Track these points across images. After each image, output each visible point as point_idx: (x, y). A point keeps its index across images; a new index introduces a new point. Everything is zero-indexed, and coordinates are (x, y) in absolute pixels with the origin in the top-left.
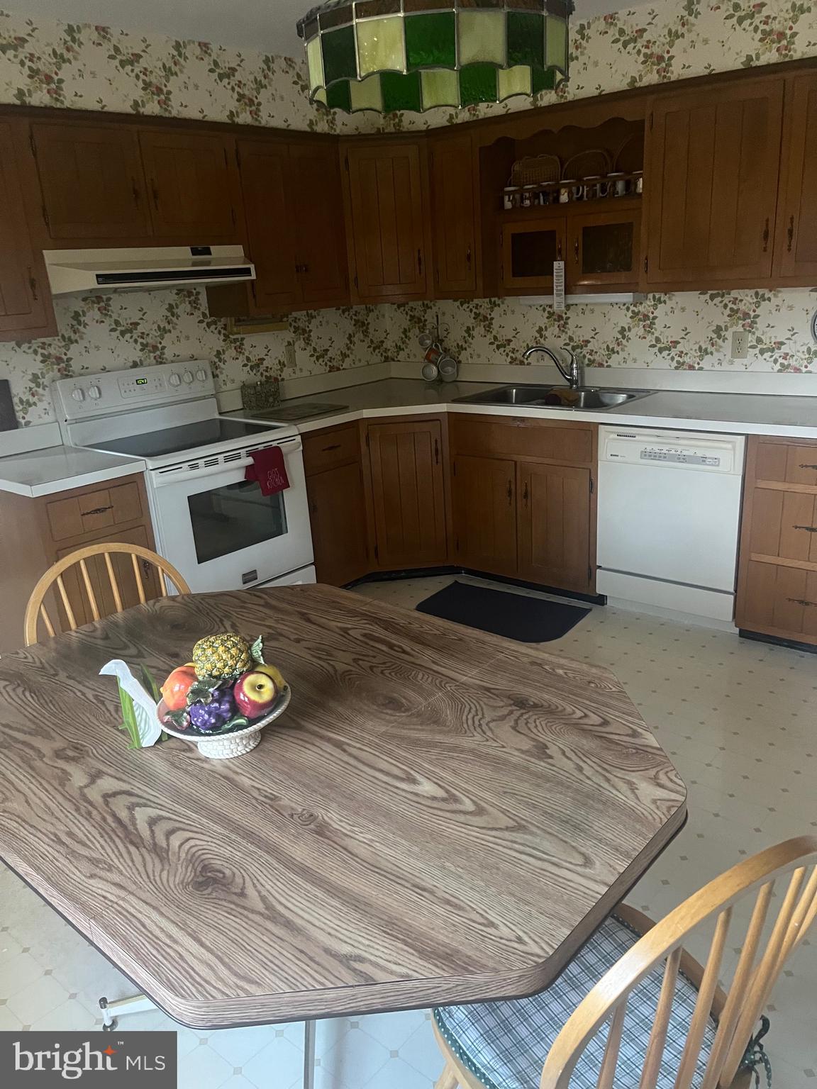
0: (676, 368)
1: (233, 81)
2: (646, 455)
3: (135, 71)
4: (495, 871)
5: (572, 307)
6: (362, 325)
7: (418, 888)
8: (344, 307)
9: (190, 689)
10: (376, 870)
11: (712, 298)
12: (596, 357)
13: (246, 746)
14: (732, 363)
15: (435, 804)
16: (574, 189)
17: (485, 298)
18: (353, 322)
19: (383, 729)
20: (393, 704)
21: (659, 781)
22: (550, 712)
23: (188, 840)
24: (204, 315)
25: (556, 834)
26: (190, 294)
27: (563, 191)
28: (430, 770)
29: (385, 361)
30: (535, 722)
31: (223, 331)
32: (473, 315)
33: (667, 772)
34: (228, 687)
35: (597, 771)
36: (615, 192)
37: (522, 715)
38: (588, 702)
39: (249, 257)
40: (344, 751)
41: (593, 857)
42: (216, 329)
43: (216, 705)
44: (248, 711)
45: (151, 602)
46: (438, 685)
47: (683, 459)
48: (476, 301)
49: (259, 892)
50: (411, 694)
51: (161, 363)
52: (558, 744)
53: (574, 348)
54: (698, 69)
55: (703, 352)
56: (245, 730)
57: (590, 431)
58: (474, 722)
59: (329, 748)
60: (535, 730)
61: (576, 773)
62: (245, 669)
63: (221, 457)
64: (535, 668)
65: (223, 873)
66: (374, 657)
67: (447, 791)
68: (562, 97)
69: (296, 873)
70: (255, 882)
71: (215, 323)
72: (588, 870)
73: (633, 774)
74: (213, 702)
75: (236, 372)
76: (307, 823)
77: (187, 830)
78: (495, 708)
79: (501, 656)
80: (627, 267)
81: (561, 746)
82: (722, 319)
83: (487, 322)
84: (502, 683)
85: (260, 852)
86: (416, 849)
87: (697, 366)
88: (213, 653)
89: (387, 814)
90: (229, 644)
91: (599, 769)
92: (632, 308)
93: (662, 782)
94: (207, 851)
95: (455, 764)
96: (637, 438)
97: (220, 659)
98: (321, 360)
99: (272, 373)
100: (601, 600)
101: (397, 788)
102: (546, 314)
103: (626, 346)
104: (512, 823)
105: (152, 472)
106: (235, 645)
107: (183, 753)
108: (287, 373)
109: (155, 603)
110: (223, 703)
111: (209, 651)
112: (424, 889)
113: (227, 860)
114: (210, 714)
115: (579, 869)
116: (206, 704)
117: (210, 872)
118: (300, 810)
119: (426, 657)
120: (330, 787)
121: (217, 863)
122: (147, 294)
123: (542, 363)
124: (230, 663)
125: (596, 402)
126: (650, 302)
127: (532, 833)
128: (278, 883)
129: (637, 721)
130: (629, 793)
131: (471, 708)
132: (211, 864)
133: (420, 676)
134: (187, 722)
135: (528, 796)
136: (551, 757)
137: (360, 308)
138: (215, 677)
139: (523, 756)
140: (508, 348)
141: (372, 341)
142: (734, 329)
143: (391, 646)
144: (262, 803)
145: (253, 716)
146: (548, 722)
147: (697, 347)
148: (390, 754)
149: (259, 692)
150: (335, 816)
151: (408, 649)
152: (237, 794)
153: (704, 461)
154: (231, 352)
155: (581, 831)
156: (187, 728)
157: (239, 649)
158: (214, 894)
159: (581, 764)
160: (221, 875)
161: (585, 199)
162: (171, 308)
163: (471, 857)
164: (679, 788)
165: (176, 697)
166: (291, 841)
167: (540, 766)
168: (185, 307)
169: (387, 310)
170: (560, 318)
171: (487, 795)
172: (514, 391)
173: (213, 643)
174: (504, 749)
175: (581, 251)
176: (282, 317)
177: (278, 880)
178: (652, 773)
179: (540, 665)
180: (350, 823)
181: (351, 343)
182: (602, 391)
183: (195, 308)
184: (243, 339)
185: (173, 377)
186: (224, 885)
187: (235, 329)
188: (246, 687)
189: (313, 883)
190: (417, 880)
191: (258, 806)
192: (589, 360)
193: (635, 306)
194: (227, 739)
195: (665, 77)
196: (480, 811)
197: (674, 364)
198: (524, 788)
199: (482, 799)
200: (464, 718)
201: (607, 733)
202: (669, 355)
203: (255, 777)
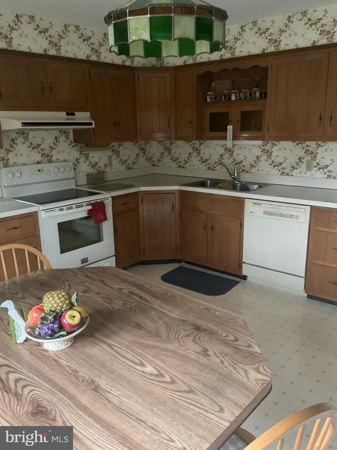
0: (281, 175)
1: (90, 42)
2: (266, 213)
3: (46, 36)
4: (176, 413)
5: (235, 146)
6: (143, 150)
7: (139, 420)
8: (135, 142)
9: (40, 316)
10: (120, 410)
11: (297, 144)
12: (246, 168)
13: (66, 345)
14: (305, 173)
15: (152, 378)
16: (238, 95)
17: (197, 140)
18: (139, 148)
19: (132, 339)
20: (139, 326)
21: (259, 370)
22: (211, 333)
23: (32, 391)
24: (71, 142)
25: (208, 395)
26: (65, 132)
27: (233, 95)
28: (151, 360)
29: (152, 166)
30: (203, 338)
31: (80, 150)
32: (192, 148)
33: (263, 366)
34: (58, 317)
35: (230, 364)
36: (255, 97)
37: (198, 334)
38: (229, 329)
39: (92, 117)
40: (112, 349)
41: (224, 408)
42: (76, 148)
43: (52, 325)
44: (67, 328)
45: (33, 272)
46: (161, 317)
47: (282, 215)
48: (193, 142)
49: (62, 419)
50: (147, 322)
51: (50, 162)
52: (213, 349)
53: (236, 164)
54: (292, 46)
55: (294, 168)
56: (65, 338)
57: (241, 202)
58: (175, 337)
59: (105, 347)
60: (203, 342)
61: (221, 365)
62: (67, 308)
63: (74, 206)
64: (207, 311)
65: (46, 409)
66: (133, 303)
67: (159, 371)
68: (233, 55)
69: (81, 410)
70: (61, 414)
71: (76, 146)
72: (221, 414)
73: (247, 366)
74: (50, 323)
75: (85, 168)
76: (90, 385)
77: (32, 386)
78: (186, 330)
79: (191, 305)
80: (260, 129)
81: (214, 350)
82: (302, 153)
83: (198, 151)
84: (190, 318)
85: (65, 399)
86: (140, 400)
87: (290, 174)
88: (53, 300)
89: (129, 382)
90: (60, 296)
91: (232, 363)
92: (262, 147)
93: (261, 371)
94: (40, 397)
95: (164, 358)
96: (262, 205)
97: (56, 302)
98: (124, 164)
99: (101, 169)
100: (245, 278)
101: (135, 368)
102: (224, 149)
103: (259, 164)
104: (187, 389)
105: (42, 211)
106: (63, 296)
107: (36, 347)
108: (108, 169)
109: (34, 273)
110: (55, 324)
111: (51, 299)
112: (142, 421)
113: (49, 402)
114: (48, 329)
115: (217, 413)
116: (47, 324)
117: (40, 408)
118: (87, 378)
119: (156, 303)
120: (104, 367)
121: (45, 403)
122: (45, 131)
123: (221, 170)
124: (60, 304)
125: (245, 188)
126: (270, 145)
127: (197, 394)
128: (72, 415)
129: (251, 339)
130: (244, 375)
131: (174, 330)
132: (41, 403)
133: (153, 313)
134: (38, 332)
135: (197, 375)
136: (209, 356)
137: (143, 143)
138: (53, 311)
139: (196, 355)
140: (207, 163)
141: (147, 157)
142: (307, 158)
143: (141, 298)
144: (70, 374)
145: (69, 331)
146: (210, 338)
147: (290, 166)
148: (133, 351)
149: (73, 319)
150: (104, 382)
151: (148, 300)
152: (59, 369)
153: (292, 217)
154: (83, 159)
155: (220, 394)
156: (38, 335)
157: (65, 298)
158: (41, 419)
159: (223, 360)
160: (45, 410)
161: (242, 99)
162: (56, 138)
163: (166, 405)
164: (268, 374)
165: (34, 320)
166: (81, 393)
167: (204, 360)
168: (62, 139)
169: (155, 144)
170: (230, 150)
171: (177, 374)
172: (209, 182)
173: (53, 295)
174: (188, 351)
175: (240, 122)
176: (107, 145)
177: (72, 413)
178: (257, 365)
179: (209, 310)
180: (110, 385)
181: (138, 157)
182: (247, 184)
183: (67, 139)
184: (89, 153)
185: (55, 169)
186: (46, 415)
187: (85, 149)
188: (67, 317)
189: (89, 416)
190: (139, 416)
191: (68, 375)
192: (242, 169)
193: (263, 146)
194: (56, 341)
195: (277, 49)
196: (173, 382)
197: (280, 173)
198: (195, 371)
199: (174, 376)
200: (171, 335)
201: (237, 345)
202: (278, 168)
203: (68, 360)
